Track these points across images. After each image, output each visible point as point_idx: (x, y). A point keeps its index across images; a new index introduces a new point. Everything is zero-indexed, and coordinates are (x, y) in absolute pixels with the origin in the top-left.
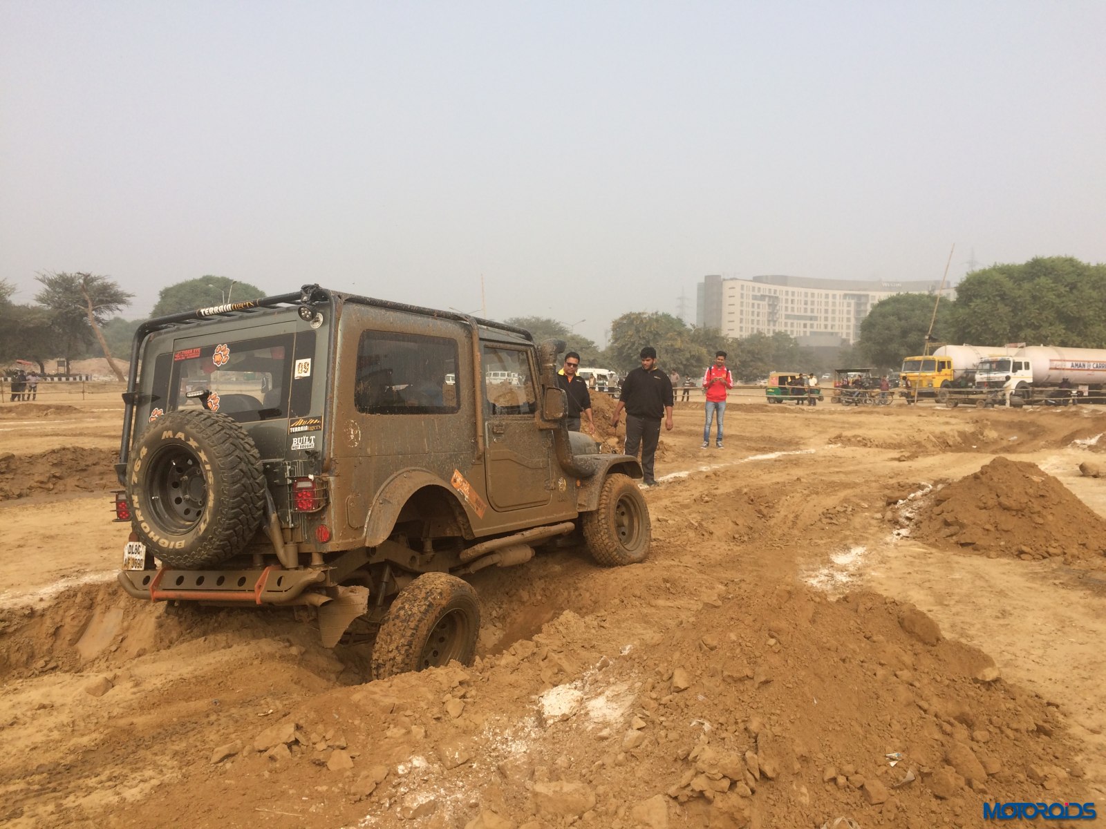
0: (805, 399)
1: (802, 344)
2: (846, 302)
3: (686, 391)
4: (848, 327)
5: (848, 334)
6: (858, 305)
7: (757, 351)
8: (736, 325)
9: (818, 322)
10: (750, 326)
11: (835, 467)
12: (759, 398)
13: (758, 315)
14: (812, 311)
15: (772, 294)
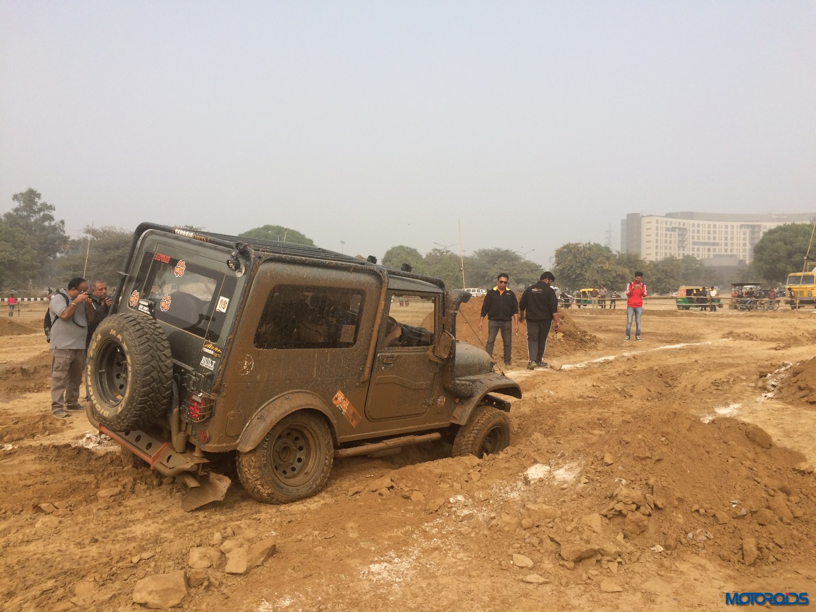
0: (708, 306)
1: (707, 264)
2: (742, 231)
3: (613, 301)
4: (745, 251)
5: (744, 256)
6: (752, 233)
7: (669, 271)
8: (653, 251)
9: (720, 247)
10: (664, 251)
11: (725, 353)
12: (671, 305)
13: (670, 243)
14: (715, 238)
15: (682, 226)
